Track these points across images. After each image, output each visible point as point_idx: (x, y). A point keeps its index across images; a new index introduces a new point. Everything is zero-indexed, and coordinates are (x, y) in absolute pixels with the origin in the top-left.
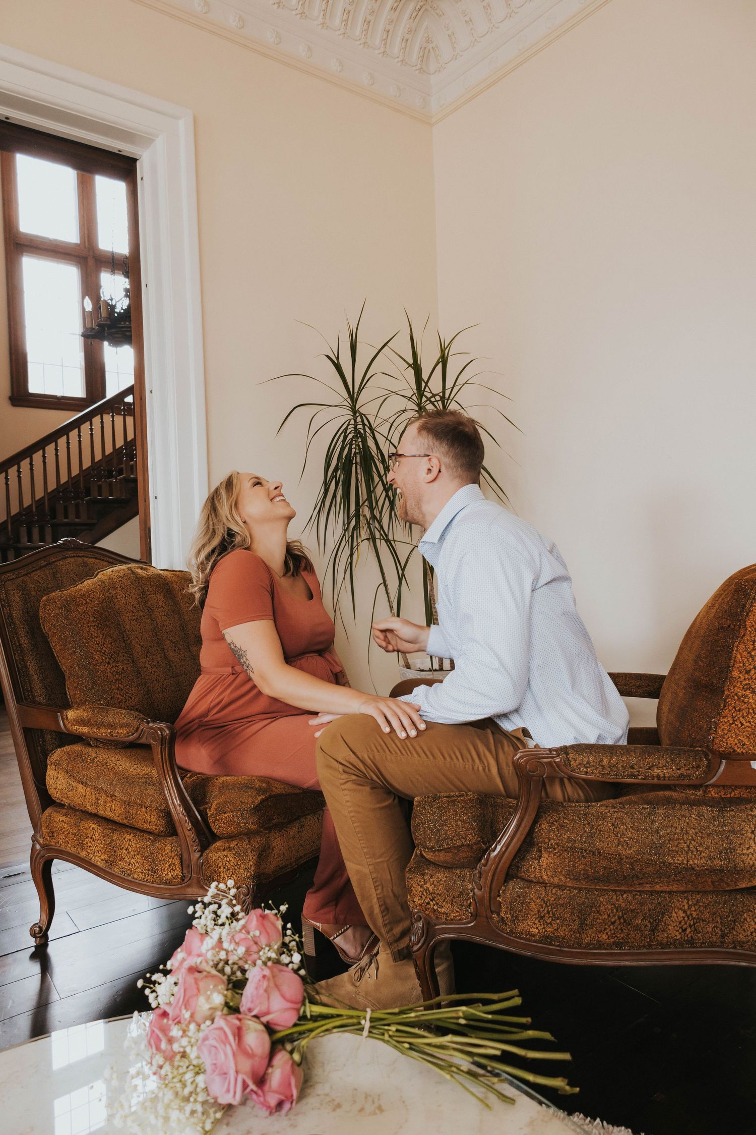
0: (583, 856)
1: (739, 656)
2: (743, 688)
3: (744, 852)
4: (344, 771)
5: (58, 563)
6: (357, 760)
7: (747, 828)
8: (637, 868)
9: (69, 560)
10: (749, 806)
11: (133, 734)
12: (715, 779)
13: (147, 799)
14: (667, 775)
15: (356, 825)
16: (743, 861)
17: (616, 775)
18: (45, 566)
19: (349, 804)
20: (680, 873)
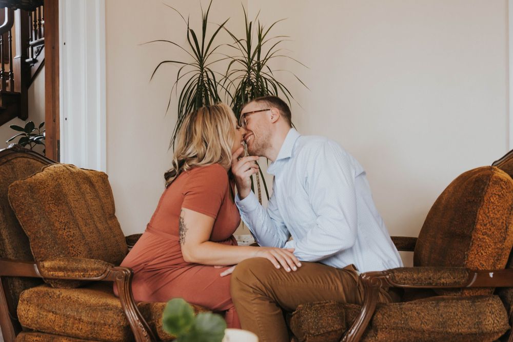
0: (403, 332)
1: (480, 217)
2: (483, 234)
3: (487, 323)
4: (253, 292)
5: (12, 161)
6: (261, 285)
7: (487, 310)
8: (432, 336)
9: (19, 159)
10: (487, 299)
11: (102, 275)
12: (471, 284)
13: (109, 319)
14: (448, 282)
15: (260, 325)
16: (486, 329)
17: (421, 284)
18: (6, 162)
19: (256, 313)
20: (454, 337)
